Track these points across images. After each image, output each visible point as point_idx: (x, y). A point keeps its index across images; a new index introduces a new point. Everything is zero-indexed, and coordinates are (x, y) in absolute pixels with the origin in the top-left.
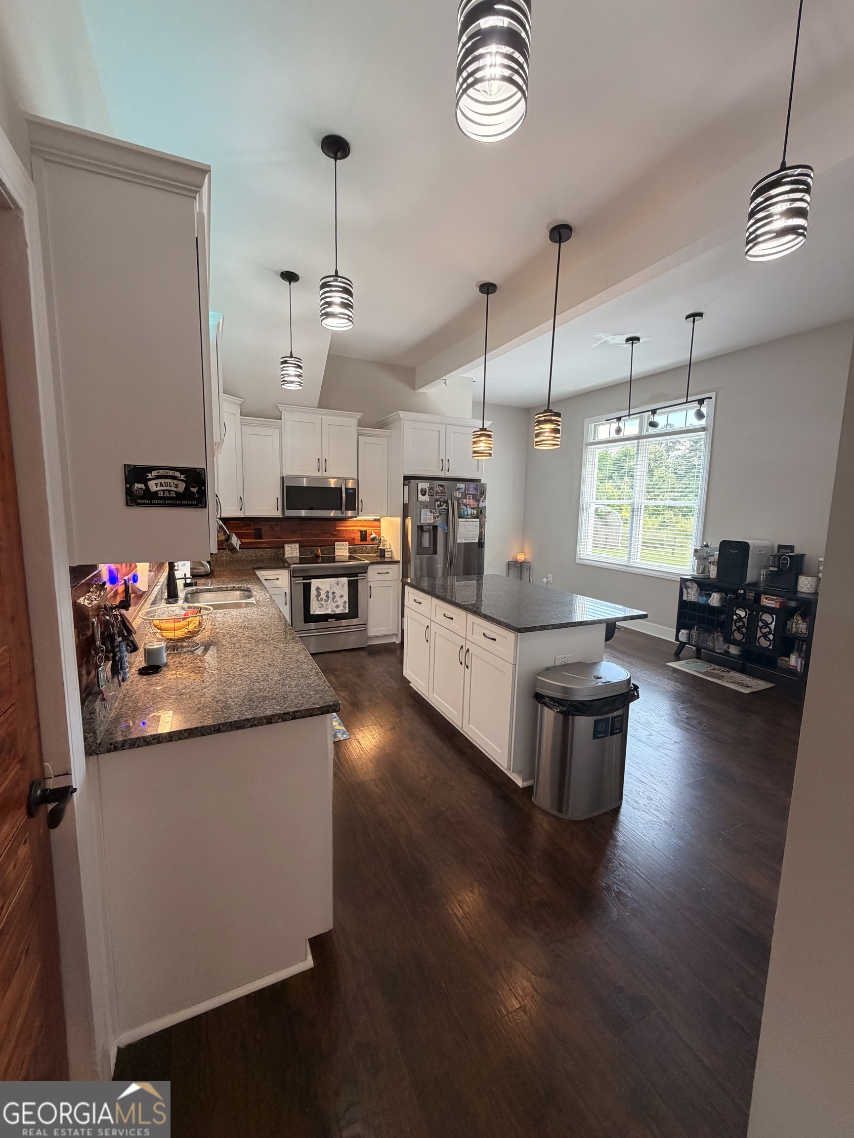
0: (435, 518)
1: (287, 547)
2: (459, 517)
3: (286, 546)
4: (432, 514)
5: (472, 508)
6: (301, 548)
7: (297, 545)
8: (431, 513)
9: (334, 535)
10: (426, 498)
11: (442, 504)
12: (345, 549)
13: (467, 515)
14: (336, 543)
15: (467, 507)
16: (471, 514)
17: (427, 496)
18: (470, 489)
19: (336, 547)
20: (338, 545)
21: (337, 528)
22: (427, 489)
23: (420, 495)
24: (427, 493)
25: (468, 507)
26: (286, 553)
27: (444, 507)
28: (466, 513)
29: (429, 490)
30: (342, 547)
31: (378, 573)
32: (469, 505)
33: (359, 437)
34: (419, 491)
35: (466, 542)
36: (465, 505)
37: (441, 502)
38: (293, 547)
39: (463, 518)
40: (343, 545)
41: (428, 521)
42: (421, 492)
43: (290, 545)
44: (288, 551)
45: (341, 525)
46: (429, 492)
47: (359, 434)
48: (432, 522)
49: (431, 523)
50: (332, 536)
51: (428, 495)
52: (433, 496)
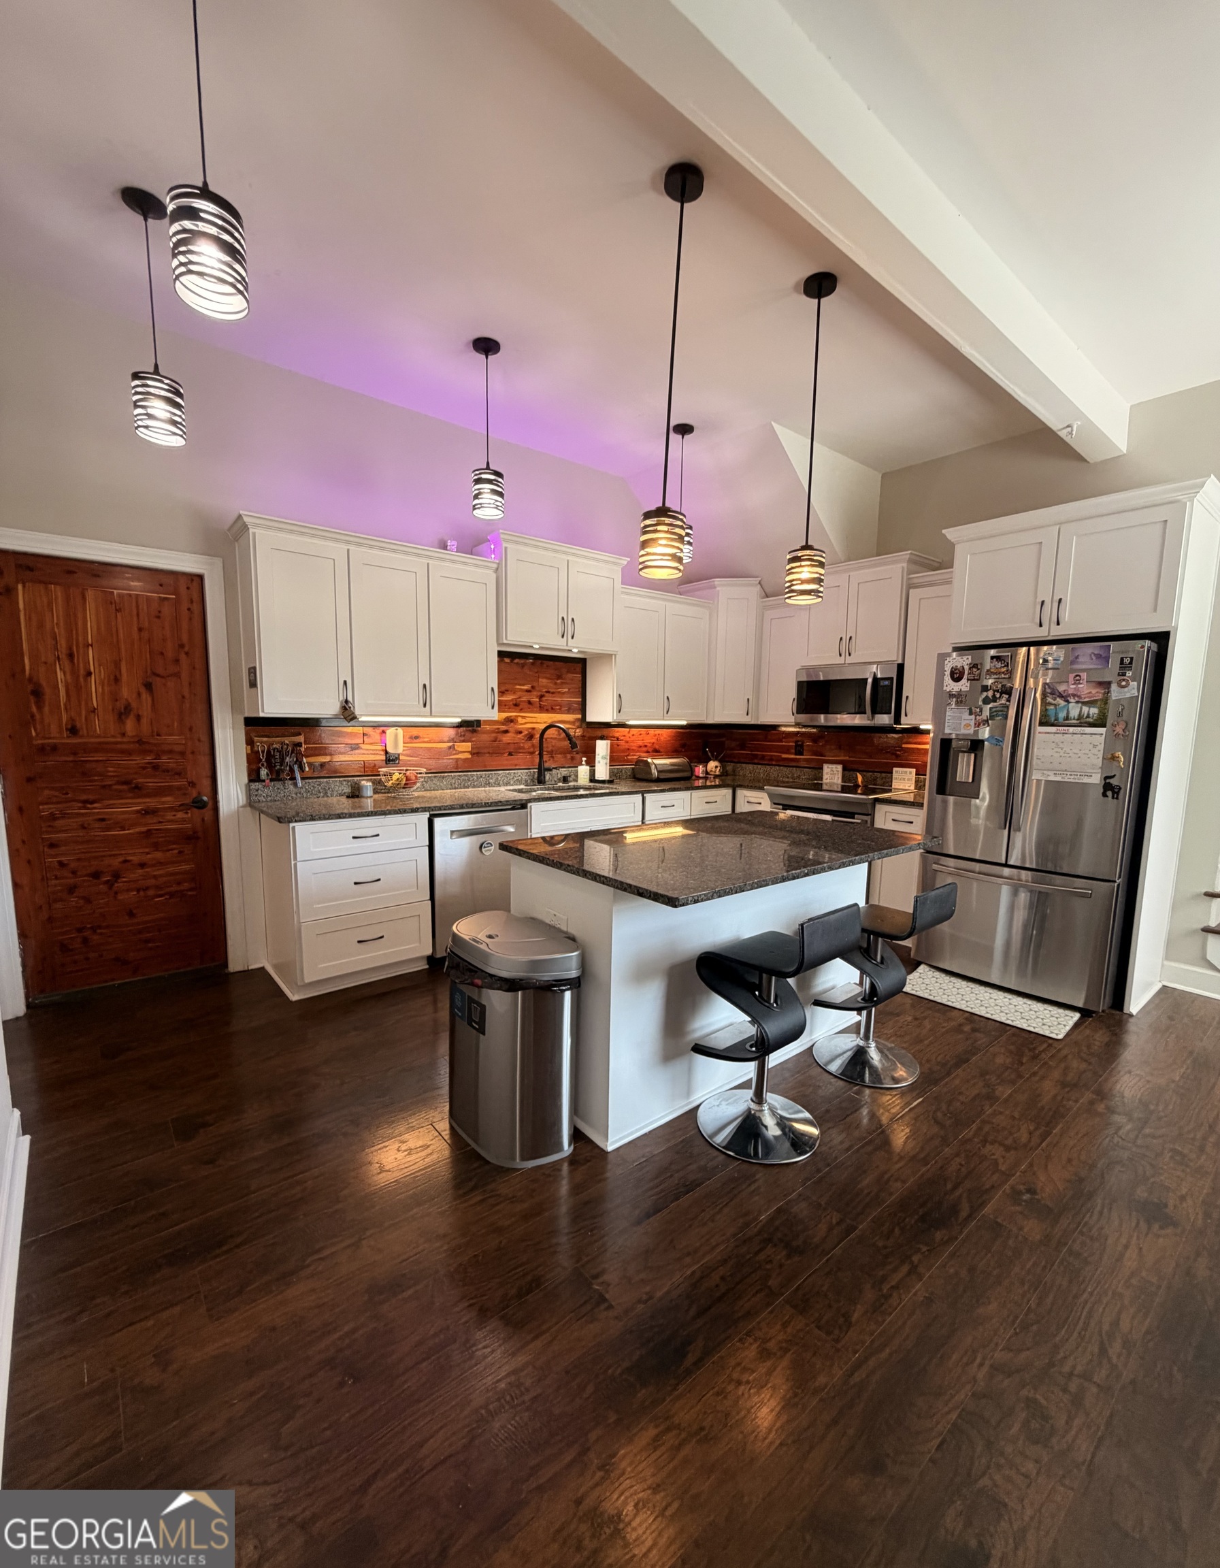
0: (978, 725)
1: (827, 768)
2: (1041, 724)
3: (825, 766)
4: (973, 717)
5: (1084, 703)
6: (846, 772)
7: (840, 767)
8: (971, 713)
9: (897, 757)
10: (964, 685)
11: (998, 695)
12: (909, 780)
13: (1067, 718)
14: (895, 769)
15: (1068, 702)
16: (1080, 717)
17: (964, 681)
18: (1081, 659)
19: (895, 775)
20: (897, 772)
21: (904, 746)
22: (966, 668)
23: (947, 679)
24: (965, 676)
25: (1072, 700)
26: (825, 776)
27: (1003, 701)
28: (1062, 715)
29: (970, 669)
30: (903, 776)
31: (893, 820)
32: (1074, 695)
33: (911, 591)
34: (948, 673)
35: (1058, 779)
36: (1061, 696)
37: (994, 691)
38: (834, 769)
39: (1053, 725)
40: (906, 772)
41: (963, 731)
42: (952, 674)
43: (830, 766)
44: (827, 773)
45: (911, 740)
46: (969, 674)
47: (911, 586)
48: (971, 731)
49: (969, 735)
50: (894, 757)
51: (968, 680)
52: (977, 680)
